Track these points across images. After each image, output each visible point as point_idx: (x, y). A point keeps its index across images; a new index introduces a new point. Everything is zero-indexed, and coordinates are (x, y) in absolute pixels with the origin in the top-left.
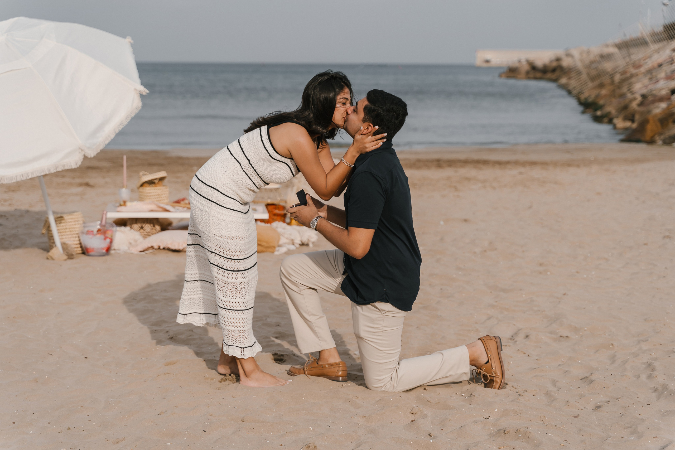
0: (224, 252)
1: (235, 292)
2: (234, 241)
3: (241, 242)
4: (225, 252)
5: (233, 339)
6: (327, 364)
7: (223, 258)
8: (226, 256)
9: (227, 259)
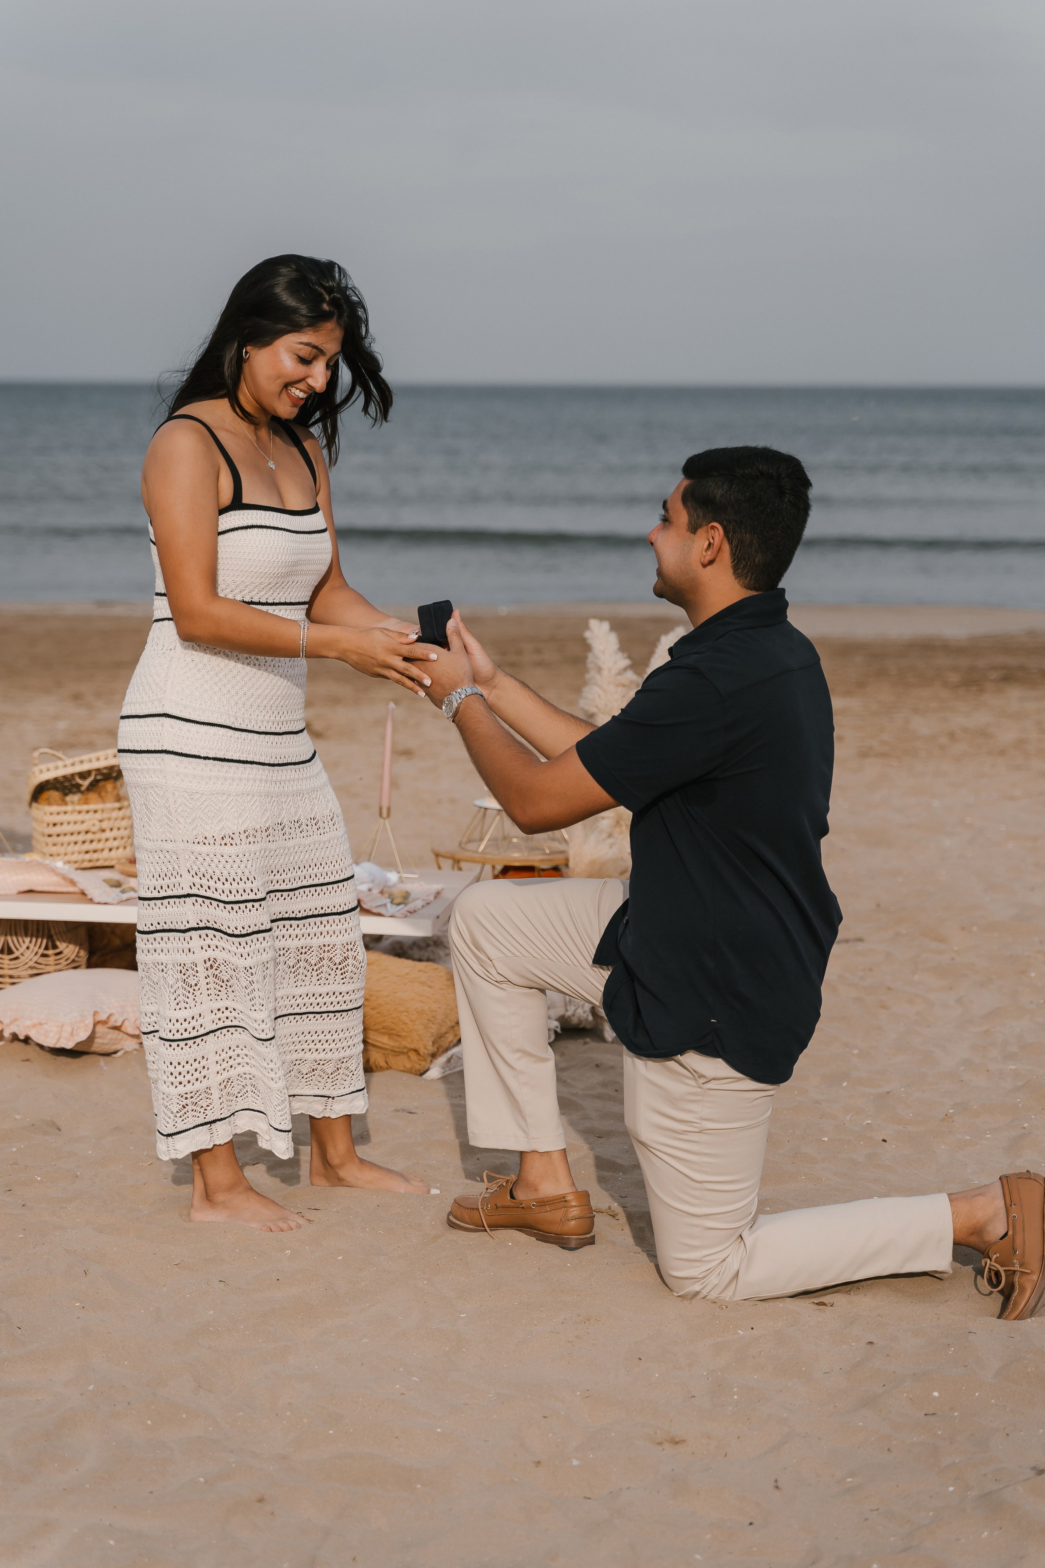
0: (217, 886)
1: (180, 991)
2: (237, 848)
3: (252, 847)
4: (219, 885)
5: (168, 1119)
6: (534, 1200)
7: (218, 903)
8: (224, 898)
9: (226, 905)
